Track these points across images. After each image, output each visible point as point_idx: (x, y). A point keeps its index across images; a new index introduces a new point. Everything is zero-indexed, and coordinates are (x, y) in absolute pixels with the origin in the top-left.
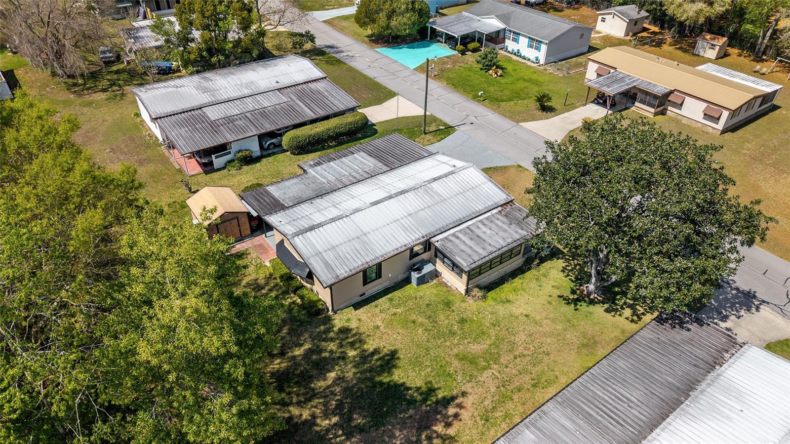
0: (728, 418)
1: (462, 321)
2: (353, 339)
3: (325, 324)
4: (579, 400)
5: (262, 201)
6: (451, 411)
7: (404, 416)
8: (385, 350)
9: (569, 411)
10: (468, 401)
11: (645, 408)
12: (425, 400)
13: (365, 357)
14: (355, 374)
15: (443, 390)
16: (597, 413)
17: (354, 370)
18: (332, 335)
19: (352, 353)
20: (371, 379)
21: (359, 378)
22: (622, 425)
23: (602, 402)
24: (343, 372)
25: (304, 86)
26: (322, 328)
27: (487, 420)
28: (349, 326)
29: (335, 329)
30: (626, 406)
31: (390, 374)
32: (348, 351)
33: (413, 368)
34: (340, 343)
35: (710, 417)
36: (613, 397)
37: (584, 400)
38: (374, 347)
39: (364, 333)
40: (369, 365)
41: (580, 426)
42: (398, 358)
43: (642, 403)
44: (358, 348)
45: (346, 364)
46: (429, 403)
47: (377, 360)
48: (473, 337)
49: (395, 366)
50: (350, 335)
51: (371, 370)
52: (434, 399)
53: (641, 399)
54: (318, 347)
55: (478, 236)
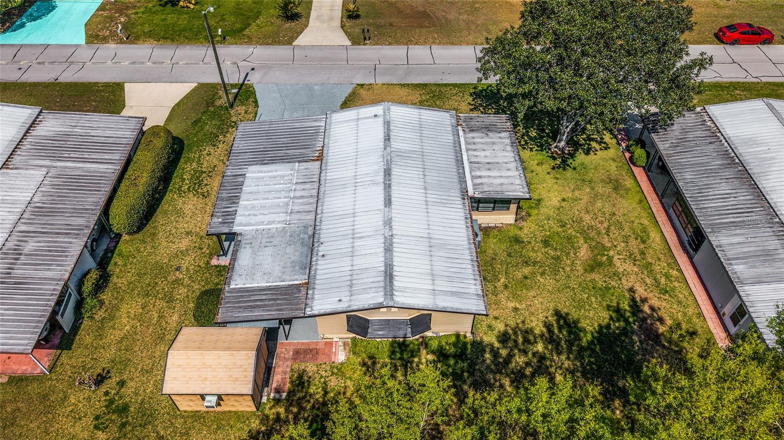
0: (772, 158)
1: (546, 243)
2: (520, 337)
3: (485, 351)
4: (715, 220)
5: (258, 303)
6: (646, 309)
7: (637, 346)
8: (550, 318)
9: (724, 231)
10: (641, 292)
11: (739, 191)
12: (626, 321)
13: (550, 339)
14: (568, 358)
15: (621, 302)
16: (734, 217)
17: (563, 357)
18: (504, 352)
19: (540, 347)
20: (582, 349)
21: (576, 358)
22: (752, 212)
23: (723, 209)
24: (561, 368)
25: (29, 139)
26: (487, 356)
27: (667, 292)
28: (499, 332)
29: (497, 345)
30: (732, 199)
31: (584, 330)
32: (535, 349)
33: (585, 310)
34: (519, 350)
35: (767, 166)
36: (721, 200)
37: (717, 217)
38: (541, 325)
39: (517, 324)
40: (563, 342)
41: (743, 234)
42: (567, 314)
43: (735, 189)
44: (535, 339)
45: (552, 360)
46: (631, 320)
47: (560, 331)
48: (570, 247)
49: (576, 322)
50: (513, 337)
51: (570, 344)
52: (628, 314)
53: (730, 188)
54: (512, 372)
55: (488, 163)
